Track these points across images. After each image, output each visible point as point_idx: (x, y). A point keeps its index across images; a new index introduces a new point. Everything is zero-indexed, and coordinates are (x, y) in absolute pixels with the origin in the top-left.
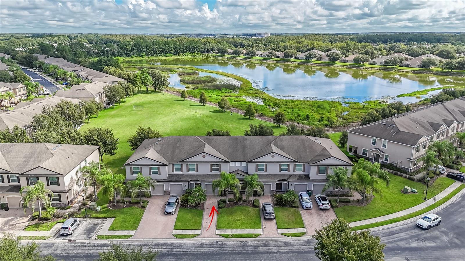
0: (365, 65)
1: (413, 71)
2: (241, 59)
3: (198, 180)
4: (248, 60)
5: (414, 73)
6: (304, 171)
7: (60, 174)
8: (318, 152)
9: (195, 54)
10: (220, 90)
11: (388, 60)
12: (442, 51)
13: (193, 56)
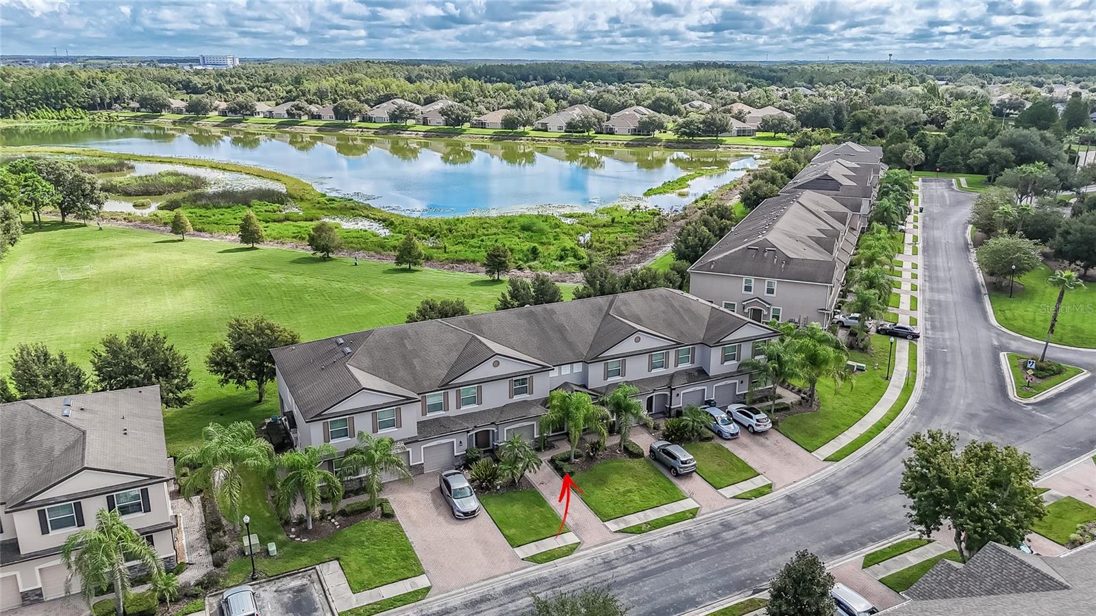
0: (527, 133)
1: (625, 142)
2: (216, 123)
3: (492, 423)
4: (238, 126)
5: (627, 145)
6: (693, 362)
7: (151, 477)
8: (707, 317)
9: (69, 113)
10: (250, 206)
11: (574, 120)
12: (658, 99)
13: (63, 119)
